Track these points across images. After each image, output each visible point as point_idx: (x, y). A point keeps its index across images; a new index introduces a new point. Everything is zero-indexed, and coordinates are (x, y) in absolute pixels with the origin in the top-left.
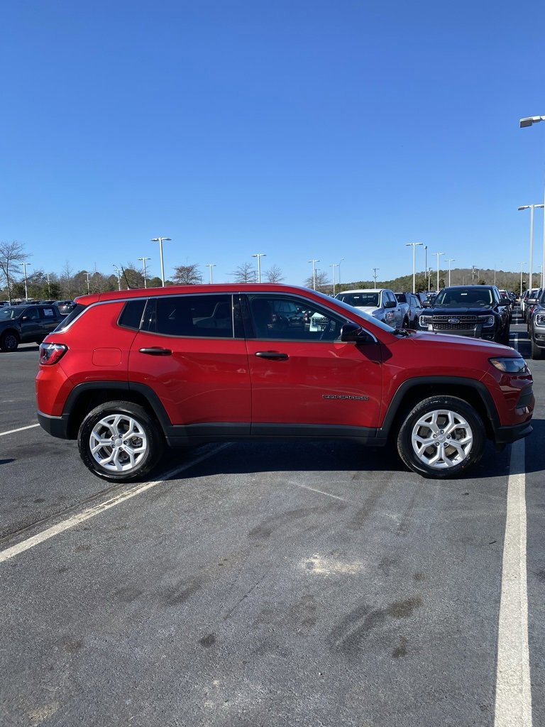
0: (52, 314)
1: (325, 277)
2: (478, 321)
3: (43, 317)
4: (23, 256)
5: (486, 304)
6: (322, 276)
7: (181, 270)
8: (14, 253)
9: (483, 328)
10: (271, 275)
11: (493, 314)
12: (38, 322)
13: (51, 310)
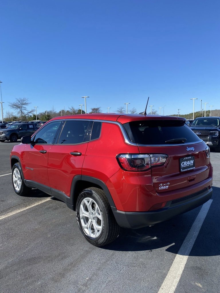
0: (32, 127)
1: (157, 113)
2: (210, 134)
3: (28, 128)
4: (27, 103)
5: (215, 126)
6: (155, 112)
7: (94, 109)
8: (24, 102)
9: (212, 137)
10: (132, 112)
11: (218, 131)
12: (26, 130)
13: (32, 125)
